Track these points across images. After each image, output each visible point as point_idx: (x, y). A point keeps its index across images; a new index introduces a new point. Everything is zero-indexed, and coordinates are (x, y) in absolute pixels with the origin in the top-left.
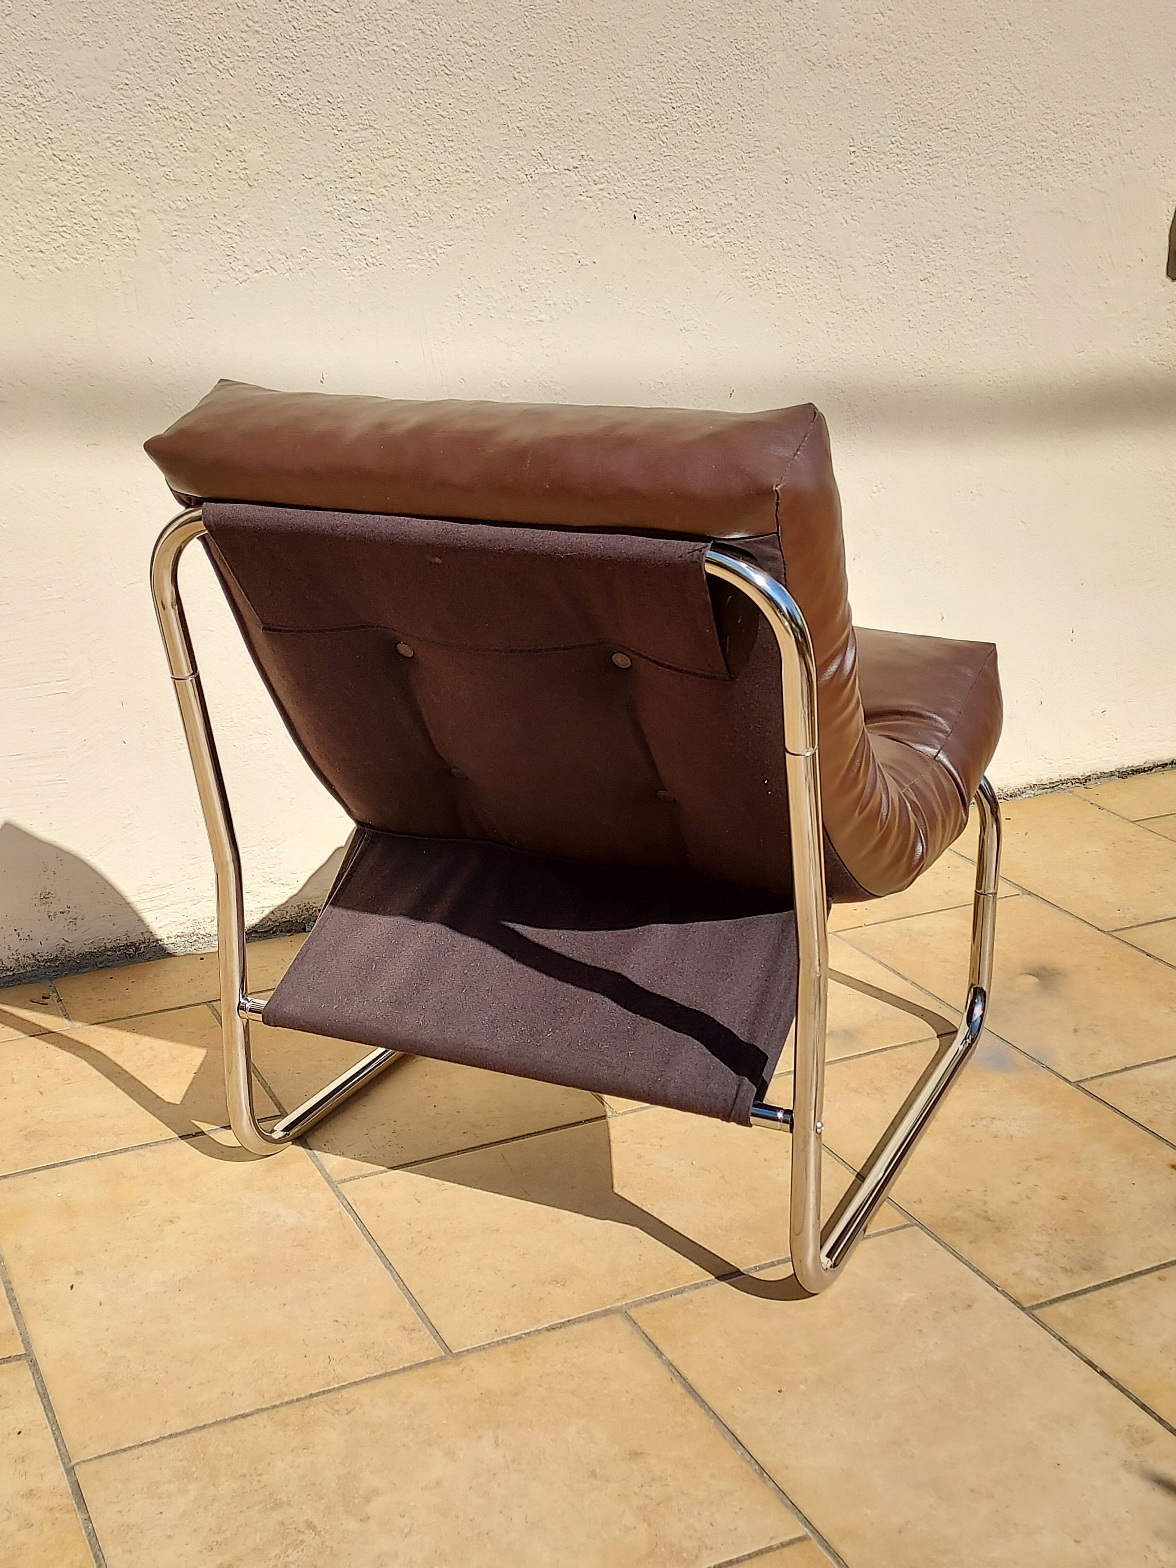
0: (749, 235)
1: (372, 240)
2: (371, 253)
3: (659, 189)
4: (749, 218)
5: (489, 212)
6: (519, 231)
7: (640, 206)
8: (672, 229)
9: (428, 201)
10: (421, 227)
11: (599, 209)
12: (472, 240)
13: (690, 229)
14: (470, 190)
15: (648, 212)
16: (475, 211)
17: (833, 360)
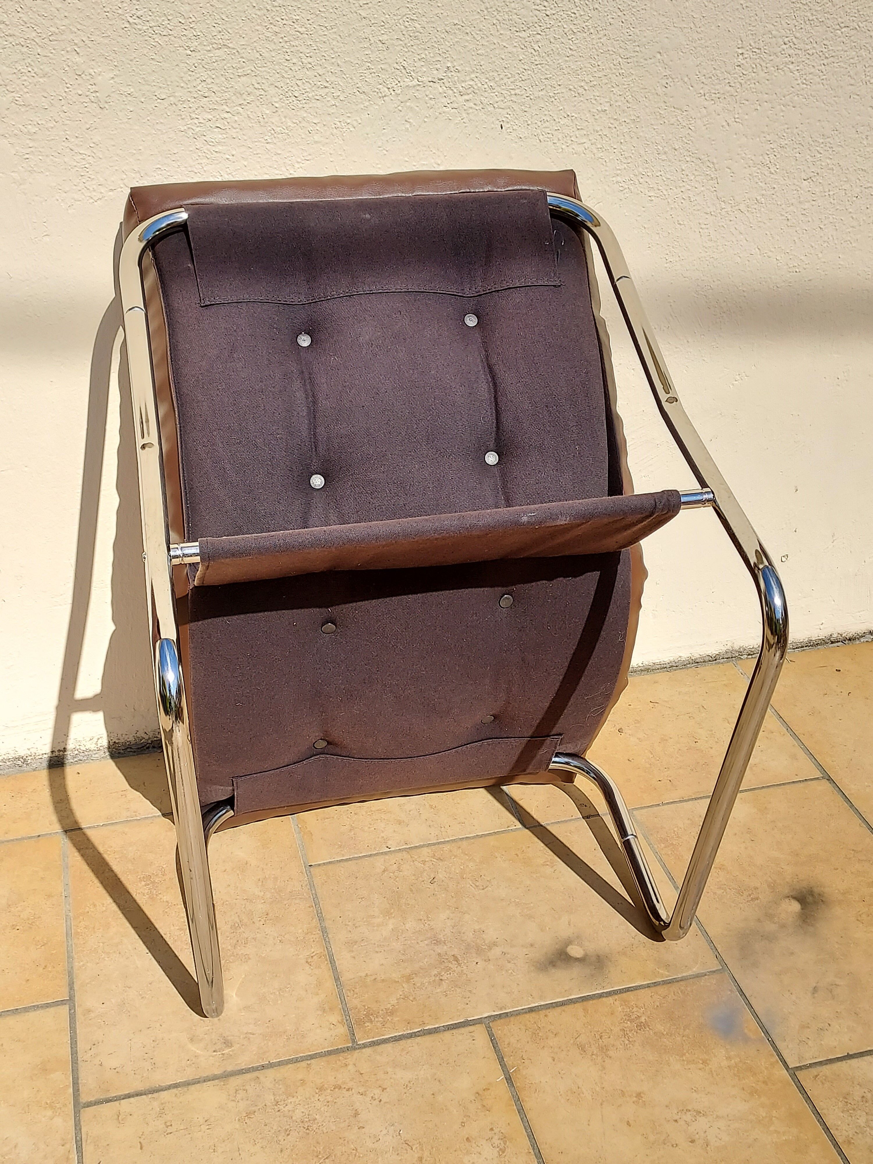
0: (622, 141)
1: (228, 157)
3: (529, 98)
4: (623, 123)
5: (350, 126)
6: (380, 144)
7: (508, 116)
8: (541, 137)
9: (286, 117)
10: (278, 144)
11: (464, 120)
12: (331, 154)
13: (560, 137)
15: (516, 121)
16: (333, 126)
17: (704, 259)
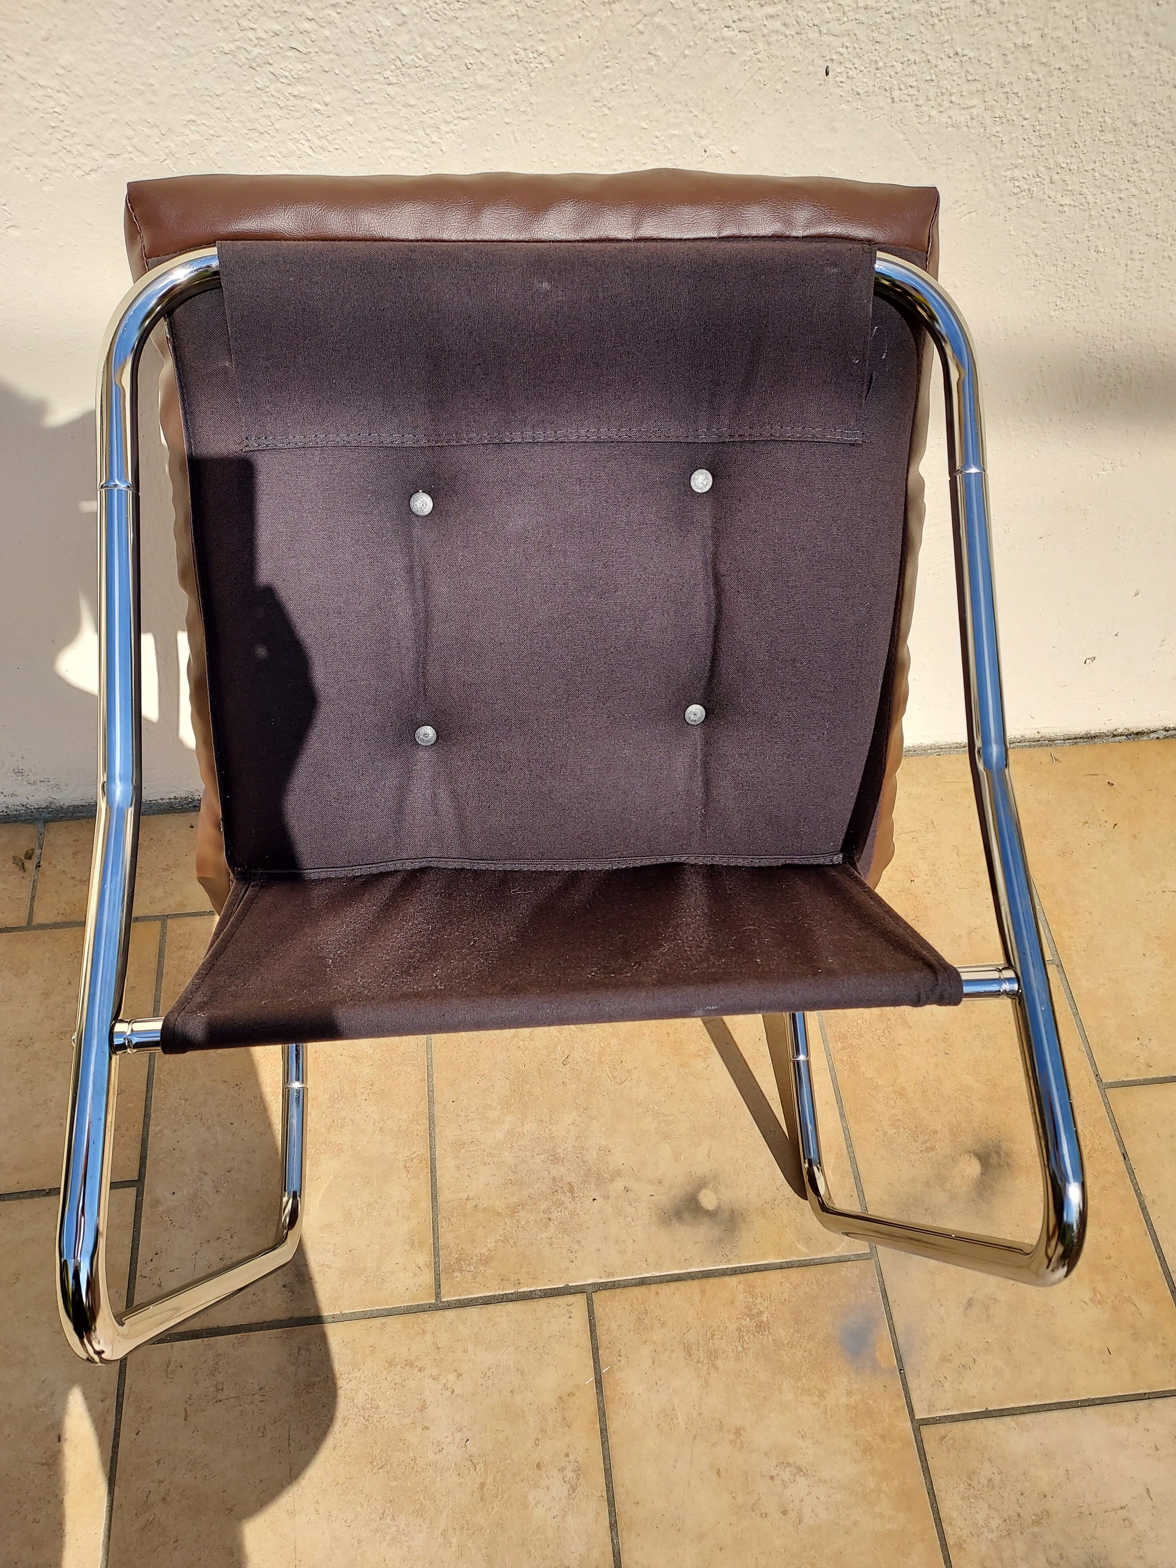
0: (1043, 106)
1: (318, 107)
2: (319, 130)
3: (889, 16)
4: (1056, 72)
5: (543, 59)
6: (597, 95)
7: (843, 50)
8: (896, 93)
9: (422, 35)
10: (410, 86)
11: (759, 56)
12: (506, 110)
13: (931, 94)
14: (504, 15)
15: (856, 61)
16: (512, 58)
17: (1118, 307)
